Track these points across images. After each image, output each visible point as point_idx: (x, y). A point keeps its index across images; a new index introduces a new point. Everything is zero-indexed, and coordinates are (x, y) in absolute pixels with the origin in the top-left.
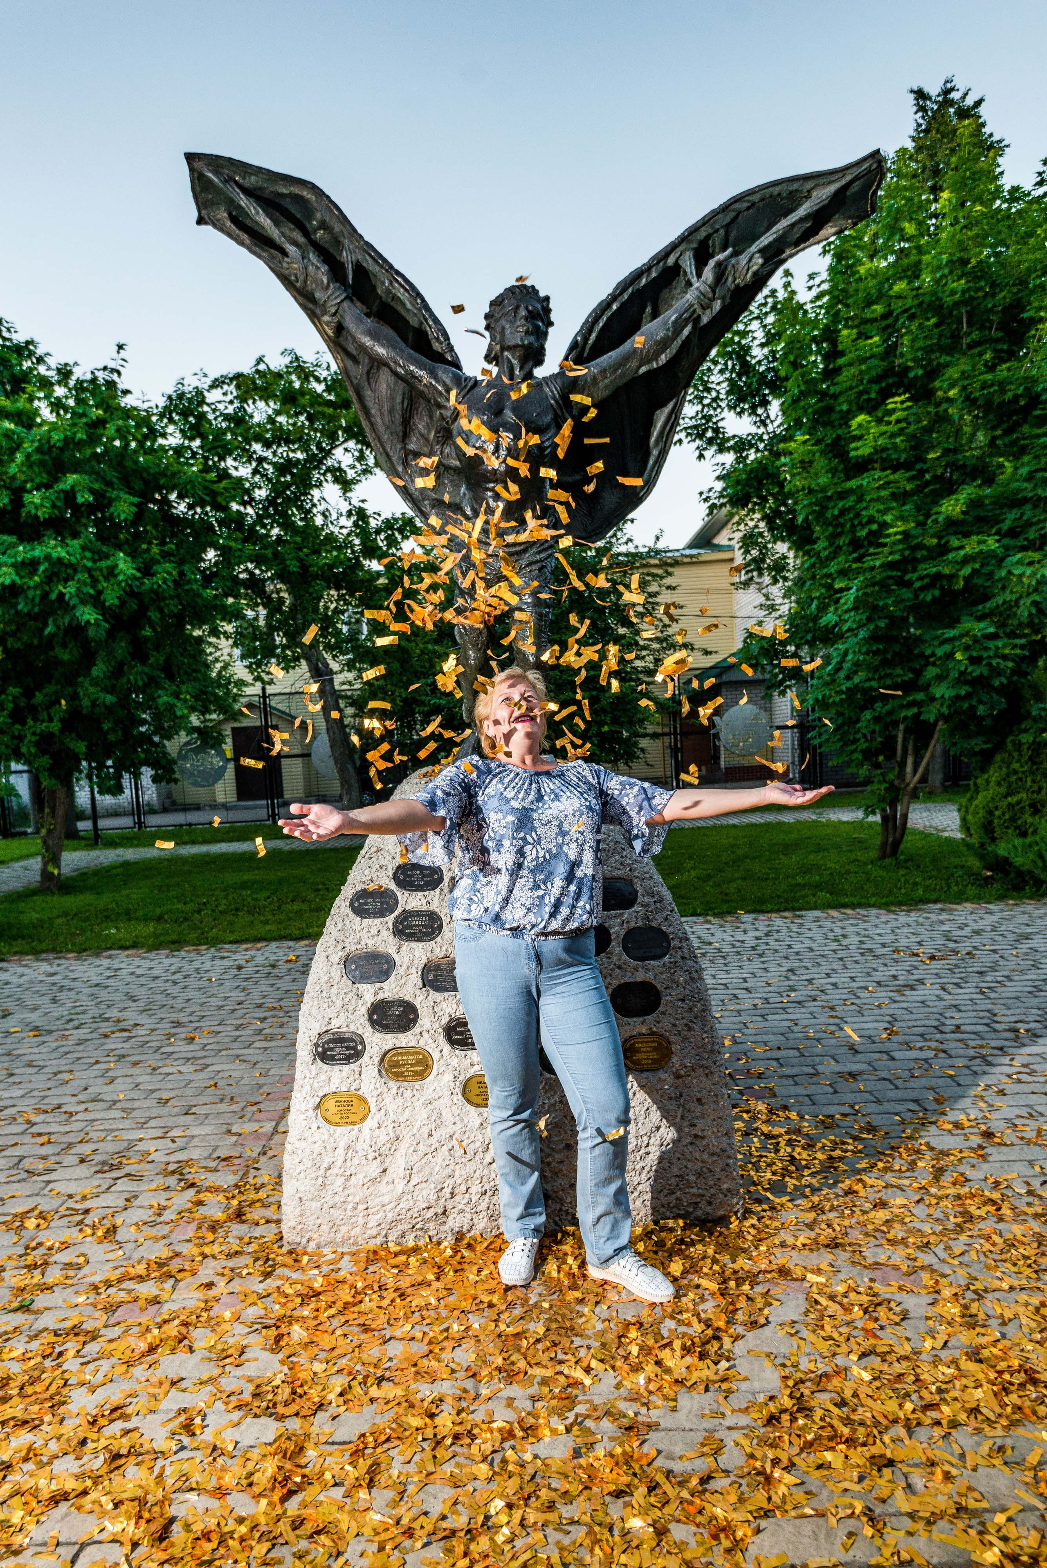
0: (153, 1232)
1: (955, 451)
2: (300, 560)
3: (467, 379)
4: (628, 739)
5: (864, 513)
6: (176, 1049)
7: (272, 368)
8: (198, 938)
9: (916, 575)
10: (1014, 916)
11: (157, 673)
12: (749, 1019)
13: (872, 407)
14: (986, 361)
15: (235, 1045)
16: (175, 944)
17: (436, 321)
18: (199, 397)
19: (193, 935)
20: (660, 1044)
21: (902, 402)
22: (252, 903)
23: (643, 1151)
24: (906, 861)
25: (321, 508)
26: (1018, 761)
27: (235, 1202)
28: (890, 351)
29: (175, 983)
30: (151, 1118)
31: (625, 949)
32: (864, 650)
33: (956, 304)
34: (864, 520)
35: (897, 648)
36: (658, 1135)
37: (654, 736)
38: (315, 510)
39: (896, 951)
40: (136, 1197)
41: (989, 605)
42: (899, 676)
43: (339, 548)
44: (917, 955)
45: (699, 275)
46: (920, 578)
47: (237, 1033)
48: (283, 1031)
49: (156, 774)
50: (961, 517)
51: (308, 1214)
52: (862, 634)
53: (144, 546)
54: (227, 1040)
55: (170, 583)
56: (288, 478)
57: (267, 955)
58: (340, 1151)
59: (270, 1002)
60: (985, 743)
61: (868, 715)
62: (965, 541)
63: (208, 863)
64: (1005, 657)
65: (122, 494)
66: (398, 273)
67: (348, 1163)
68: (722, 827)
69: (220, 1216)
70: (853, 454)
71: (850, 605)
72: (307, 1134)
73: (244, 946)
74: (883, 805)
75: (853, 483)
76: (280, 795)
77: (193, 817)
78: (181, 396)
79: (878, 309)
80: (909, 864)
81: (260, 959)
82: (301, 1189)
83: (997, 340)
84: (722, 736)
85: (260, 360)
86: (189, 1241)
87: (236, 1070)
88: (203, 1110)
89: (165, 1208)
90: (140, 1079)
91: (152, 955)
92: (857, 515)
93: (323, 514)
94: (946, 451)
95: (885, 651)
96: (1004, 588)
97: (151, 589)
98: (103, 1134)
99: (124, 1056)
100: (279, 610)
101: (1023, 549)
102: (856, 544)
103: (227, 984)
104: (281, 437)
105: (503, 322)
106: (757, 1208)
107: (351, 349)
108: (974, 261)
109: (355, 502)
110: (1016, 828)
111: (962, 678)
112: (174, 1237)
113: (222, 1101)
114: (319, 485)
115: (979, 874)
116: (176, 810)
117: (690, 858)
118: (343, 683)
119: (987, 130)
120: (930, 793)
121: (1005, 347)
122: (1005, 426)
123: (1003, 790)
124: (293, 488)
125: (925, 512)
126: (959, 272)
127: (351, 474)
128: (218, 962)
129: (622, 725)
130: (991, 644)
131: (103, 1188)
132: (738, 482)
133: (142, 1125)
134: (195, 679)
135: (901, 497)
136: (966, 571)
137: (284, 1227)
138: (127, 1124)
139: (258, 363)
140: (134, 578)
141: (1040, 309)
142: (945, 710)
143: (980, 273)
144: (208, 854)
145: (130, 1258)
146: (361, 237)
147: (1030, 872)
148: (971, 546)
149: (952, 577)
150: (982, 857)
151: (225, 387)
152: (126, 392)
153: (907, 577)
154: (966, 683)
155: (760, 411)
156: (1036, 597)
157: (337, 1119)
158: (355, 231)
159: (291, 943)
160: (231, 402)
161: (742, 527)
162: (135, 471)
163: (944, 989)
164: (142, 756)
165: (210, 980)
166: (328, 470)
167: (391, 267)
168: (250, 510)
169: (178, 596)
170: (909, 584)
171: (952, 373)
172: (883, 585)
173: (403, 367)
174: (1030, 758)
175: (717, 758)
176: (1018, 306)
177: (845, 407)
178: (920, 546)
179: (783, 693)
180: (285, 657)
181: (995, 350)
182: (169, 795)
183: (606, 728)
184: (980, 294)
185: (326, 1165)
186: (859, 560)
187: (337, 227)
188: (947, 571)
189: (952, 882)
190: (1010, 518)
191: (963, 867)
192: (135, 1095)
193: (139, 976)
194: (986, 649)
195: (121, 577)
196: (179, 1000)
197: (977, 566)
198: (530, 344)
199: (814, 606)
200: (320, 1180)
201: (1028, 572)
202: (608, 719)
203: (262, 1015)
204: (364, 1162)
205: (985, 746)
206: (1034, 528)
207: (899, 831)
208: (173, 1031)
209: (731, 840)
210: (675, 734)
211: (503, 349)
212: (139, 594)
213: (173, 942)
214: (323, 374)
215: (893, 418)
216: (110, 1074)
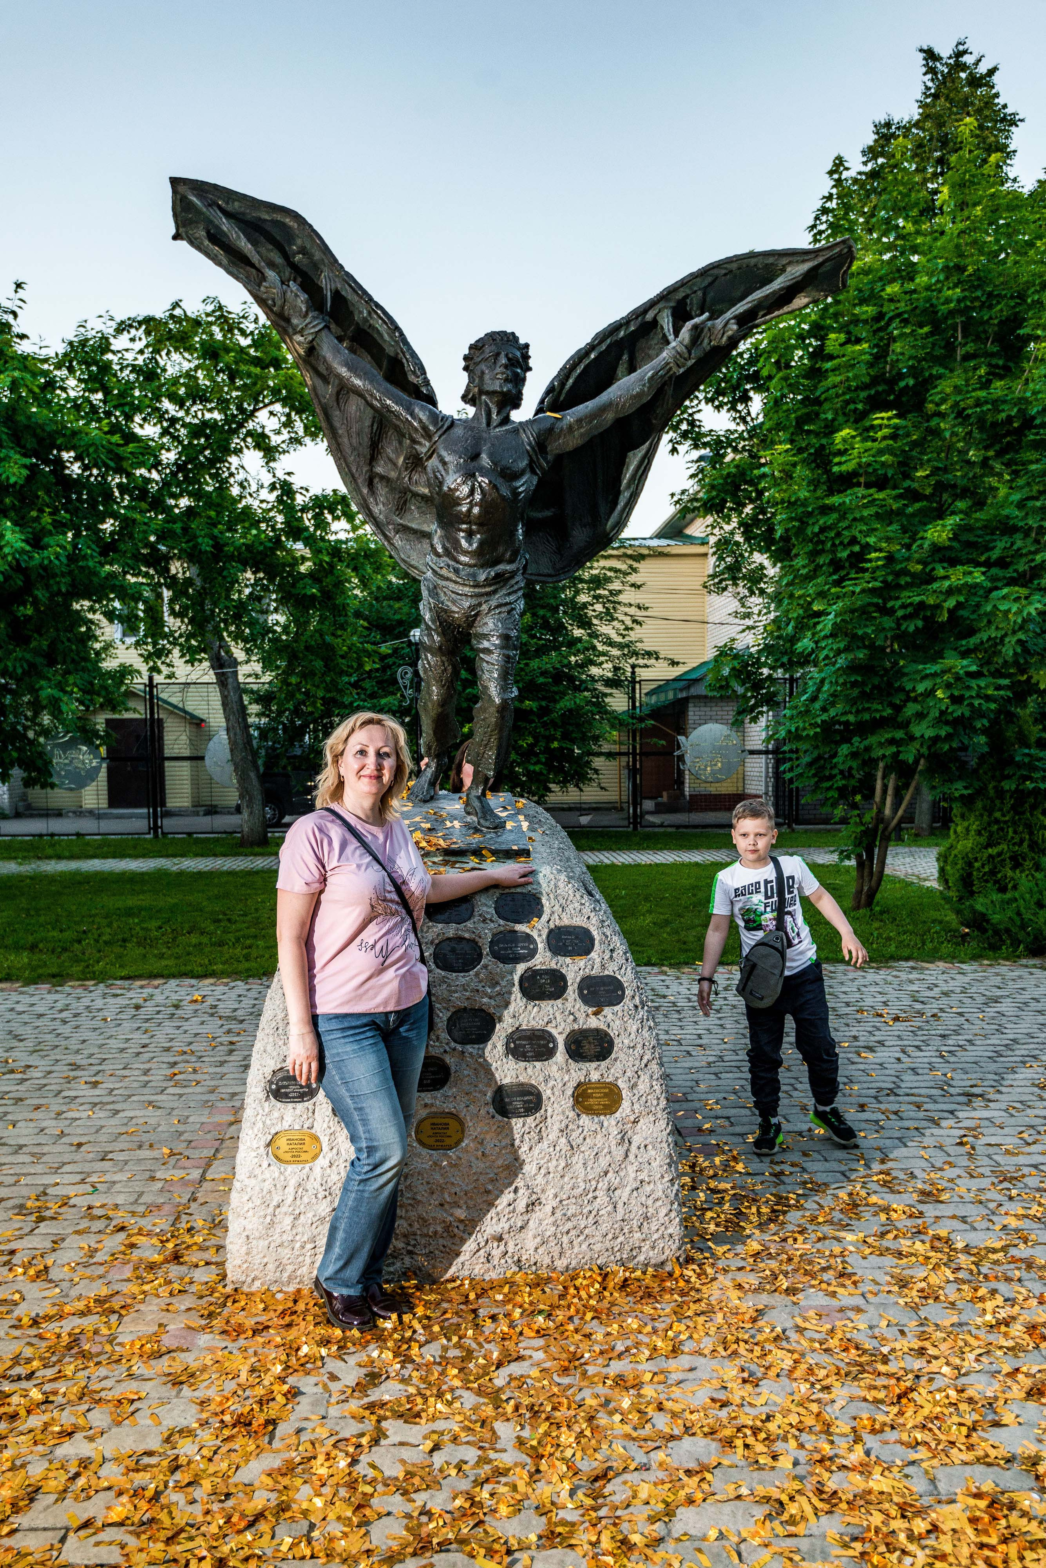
0: (88, 1272)
1: (945, 470)
2: (214, 538)
3: (444, 418)
4: (580, 756)
5: (845, 533)
6: (81, 1093)
7: (189, 314)
8: (83, 972)
9: (898, 603)
10: (986, 978)
11: (39, 660)
12: (701, 1076)
13: (859, 418)
14: (980, 377)
15: (146, 1091)
16: (58, 978)
17: (414, 355)
18: (104, 345)
19: (76, 969)
20: (611, 1090)
21: (889, 419)
22: (142, 934)
23: (591, 1195)
24: (882, 912)
25: (240, 477)
26: (1001, 810)
27: (170, 1245)
28: (880, 355)
29: (64, 1022)
30: (64, 1164)
31: (581, 996)
32: (841, 681)
33: (951, 313)
34: (846, 541)
35: (876, 680)
36: (606, 1179)
37: (610, 755)
38: (232, 480)
39: (860, 1011)
40: (63, 1240)
41: (973, 641)
42: (877, 710)
43: (256, 524)
44: (881, 1016)
45: (676, 334)
46: (904, 606)
47: (146, 1078)
48: (198, 1077)
49: (30, 777)
50: (947, 543)
51: (255, 1251)
52: (841, 662)
53: (34, 514)
54: (135, 1085)
55: (64, 560)
56: (202, 440)
57: (167, 993)
58: (291, 1190)
59: (178, 1046)
60: (966, 788)
61: (844, 749)
62: (951, 571)
63: (80, 883)
64: (988, 698)
65: (12, 453)
66: (378, 305)
67: (298, 1202)
68: (683, 864)
69: (157, 1258)
70: (836, 469)
71: (827, 631)
72: (258, 1171)
73: (139, 983)
74: (859, 850)
75: (835, 500)
76: (163, 804)
77: (56, 825)
78: (84, 343)
79: (869, 310)
80: (885, 916)
81: (159, 998)
82: (249, 1227)
83: (992, 355)
84: (687, 758)
85: (176, 305)
86: (128, 1280)
87: (152, 1116)
88: (121, 1157)
89: (96, 1250)
90: (44, 1124)
91: (31, 989)
92: (838, 534)
93: (241, 485)
94: (935, 471)
95: (863, 683)
96: (989, 622)
97: (41, 565)
98: (15, 1178)
99: (21, 1100)
100: (185, 593)
101: (1012, 582)
102: (836, 565)
103: (125, 1024)
104: (197, 395)
105: (483, 366)
106: (698, 1256)
107: (322, 369)
108: (970, 269)
109: (280, 474)
110: (996, 882)
111: (943, 718)
112: (109, 1277)
113: (140, 1147)
114: (238, 452)
115: (957, 930)
116: (32, 816)
117: (646, 899)
118: (250, 676)
119: (1000, 101)
120: (917, 835)
121: (1001, 362)
122: (997, 447)
123: (983, 840)
124: (207, 452)
125: (911, 532)
126: (955, 279)
127: (275, 440)
128: (111, 1000)
129: (573, 741)
130: (973, 683)
131: (28, 1230)
132: (713, 487)
133: (56, 1171)
134: (84, 670)
135: (887, 516)
136: (951, 603)
137: (229, 1267)
138: (39, 1168)
139: (173, 308)
140: (22, 551)
141: (1038, 326)
142: (924, 750)
143: (979, 280)
144: (77, 873)
145: (67, 1296)
146: (342, 267)
147: (1008, 931)
148: (957, 576)
149: (938, 607)
150: (958, 912)
151: (133, 331)
152: (23, 337)
153: (889, 605)
154: (947, 723)
155: (740, 407)
156: (1021, 636)
157: (288, 1157)
158: (336, 261)
159: (193, 982)
160: (141, 352)
161: (716, 531)
162: (27, 427)
163: (904, 1052)
164: (15, 754)
165: (105, 1020)
166: (249, 433)
167: (371, 299)
168: (155, 475)
169: (70, 573)
170: (891, 612)
171: (945, 386)
172: (863, 613)
173: (380, 401)
174: (1013, 807)
175: (681, 783)
176: (1016, 321)
177: (830, 416)
178: (905, 572)
179: (755, 720)
180: (190, 649)
181: (990, 365)
182: (24, 798)
183: (556, 745)
184: (977, 304)
185: (275, 1203)
186: (838, 583)
187: (318, 255)
188: (931, 601)
189: (927, 937)
190: (1000, 545)
191: (941, 922)
192: (42, 1139)
193: (20, 1013)
194: (969, 688)
195: (7, 550)
196: (73, 1041)
197: (962, 599)
198: (509, 391)
199: (790, 628)
200: (268, 1219)
201: (1014, 610)
202: (558, 734)
203: (172, 1060)
204: (314, 1201)
205: (965, 792)
206: (1024, 560)
207: (875, 878)
208: (72, 1074)
209: (692, 881)
210: (634, 754)
211: (481, 392)
212: (27, 568)
213: (54, 976)
214: (249, 326)
215: (880, 434)
216: (9, 1117)
